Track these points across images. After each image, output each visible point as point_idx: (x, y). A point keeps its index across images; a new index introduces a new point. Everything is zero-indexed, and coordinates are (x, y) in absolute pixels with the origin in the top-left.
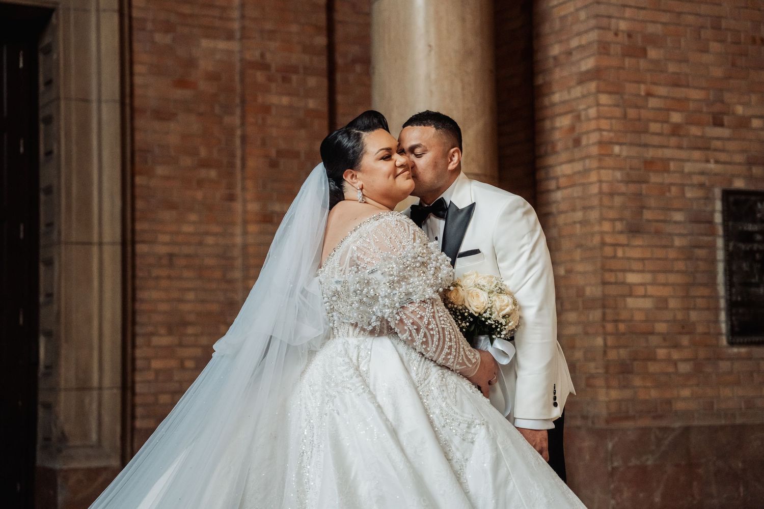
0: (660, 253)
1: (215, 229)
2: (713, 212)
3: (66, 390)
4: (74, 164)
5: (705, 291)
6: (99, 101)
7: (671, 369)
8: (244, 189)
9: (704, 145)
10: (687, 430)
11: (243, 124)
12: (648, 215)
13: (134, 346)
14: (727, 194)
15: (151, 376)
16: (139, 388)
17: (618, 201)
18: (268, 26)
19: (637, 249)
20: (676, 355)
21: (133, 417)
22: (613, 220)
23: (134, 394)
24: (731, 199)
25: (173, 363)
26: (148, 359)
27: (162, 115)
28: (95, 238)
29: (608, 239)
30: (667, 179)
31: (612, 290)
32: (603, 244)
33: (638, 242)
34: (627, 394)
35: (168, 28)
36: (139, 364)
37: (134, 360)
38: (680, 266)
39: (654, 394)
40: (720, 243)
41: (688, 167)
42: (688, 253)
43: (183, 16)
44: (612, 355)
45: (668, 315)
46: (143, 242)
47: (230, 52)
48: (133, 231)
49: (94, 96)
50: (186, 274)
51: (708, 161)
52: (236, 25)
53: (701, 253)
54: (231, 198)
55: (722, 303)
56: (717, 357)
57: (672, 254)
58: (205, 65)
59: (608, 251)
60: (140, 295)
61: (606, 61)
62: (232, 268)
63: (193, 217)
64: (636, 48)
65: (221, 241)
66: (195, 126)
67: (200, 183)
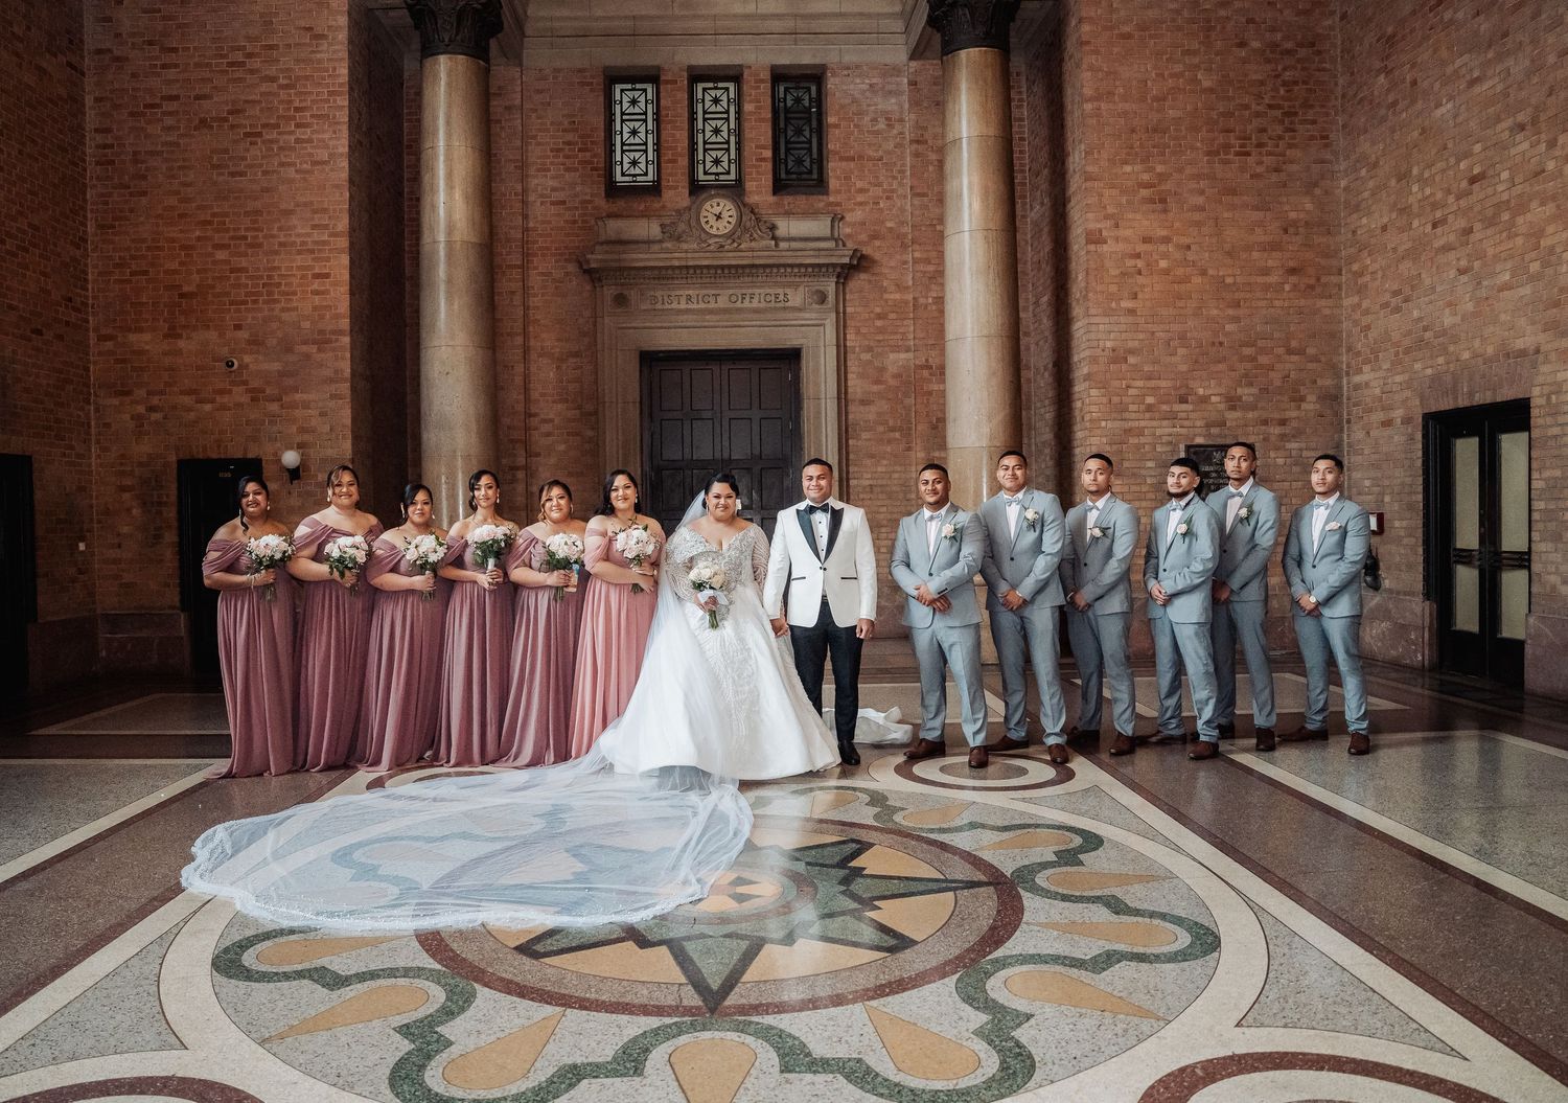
0: (1134, 488)
1: (898, 468)
6: (826, 398)
8: (916, 444)
9: (1172, 417)
12: (1126, 464)
14: (1187, 447)
18: (930, 342)
24: (1192, 450)
27: (863, 402)
30: (1143, 440)
35: (870, 349)
38: (1152, 496)
41: (1158, 432)
43: (879, 341)
47: (907, 360)
48: (848, 472)
49: (823, 395)
50: (880, 496)
51: (1175, 427)
52: (911, 342)
54: (909, 449)
57: (1144, 489)
58: (892, 369)
61: (1095, 368)
62: (910, 492)
63: (885, 462)
64: (1118, 357)
65: (903, 476)
66: (884, 406)
67: (889, 442)
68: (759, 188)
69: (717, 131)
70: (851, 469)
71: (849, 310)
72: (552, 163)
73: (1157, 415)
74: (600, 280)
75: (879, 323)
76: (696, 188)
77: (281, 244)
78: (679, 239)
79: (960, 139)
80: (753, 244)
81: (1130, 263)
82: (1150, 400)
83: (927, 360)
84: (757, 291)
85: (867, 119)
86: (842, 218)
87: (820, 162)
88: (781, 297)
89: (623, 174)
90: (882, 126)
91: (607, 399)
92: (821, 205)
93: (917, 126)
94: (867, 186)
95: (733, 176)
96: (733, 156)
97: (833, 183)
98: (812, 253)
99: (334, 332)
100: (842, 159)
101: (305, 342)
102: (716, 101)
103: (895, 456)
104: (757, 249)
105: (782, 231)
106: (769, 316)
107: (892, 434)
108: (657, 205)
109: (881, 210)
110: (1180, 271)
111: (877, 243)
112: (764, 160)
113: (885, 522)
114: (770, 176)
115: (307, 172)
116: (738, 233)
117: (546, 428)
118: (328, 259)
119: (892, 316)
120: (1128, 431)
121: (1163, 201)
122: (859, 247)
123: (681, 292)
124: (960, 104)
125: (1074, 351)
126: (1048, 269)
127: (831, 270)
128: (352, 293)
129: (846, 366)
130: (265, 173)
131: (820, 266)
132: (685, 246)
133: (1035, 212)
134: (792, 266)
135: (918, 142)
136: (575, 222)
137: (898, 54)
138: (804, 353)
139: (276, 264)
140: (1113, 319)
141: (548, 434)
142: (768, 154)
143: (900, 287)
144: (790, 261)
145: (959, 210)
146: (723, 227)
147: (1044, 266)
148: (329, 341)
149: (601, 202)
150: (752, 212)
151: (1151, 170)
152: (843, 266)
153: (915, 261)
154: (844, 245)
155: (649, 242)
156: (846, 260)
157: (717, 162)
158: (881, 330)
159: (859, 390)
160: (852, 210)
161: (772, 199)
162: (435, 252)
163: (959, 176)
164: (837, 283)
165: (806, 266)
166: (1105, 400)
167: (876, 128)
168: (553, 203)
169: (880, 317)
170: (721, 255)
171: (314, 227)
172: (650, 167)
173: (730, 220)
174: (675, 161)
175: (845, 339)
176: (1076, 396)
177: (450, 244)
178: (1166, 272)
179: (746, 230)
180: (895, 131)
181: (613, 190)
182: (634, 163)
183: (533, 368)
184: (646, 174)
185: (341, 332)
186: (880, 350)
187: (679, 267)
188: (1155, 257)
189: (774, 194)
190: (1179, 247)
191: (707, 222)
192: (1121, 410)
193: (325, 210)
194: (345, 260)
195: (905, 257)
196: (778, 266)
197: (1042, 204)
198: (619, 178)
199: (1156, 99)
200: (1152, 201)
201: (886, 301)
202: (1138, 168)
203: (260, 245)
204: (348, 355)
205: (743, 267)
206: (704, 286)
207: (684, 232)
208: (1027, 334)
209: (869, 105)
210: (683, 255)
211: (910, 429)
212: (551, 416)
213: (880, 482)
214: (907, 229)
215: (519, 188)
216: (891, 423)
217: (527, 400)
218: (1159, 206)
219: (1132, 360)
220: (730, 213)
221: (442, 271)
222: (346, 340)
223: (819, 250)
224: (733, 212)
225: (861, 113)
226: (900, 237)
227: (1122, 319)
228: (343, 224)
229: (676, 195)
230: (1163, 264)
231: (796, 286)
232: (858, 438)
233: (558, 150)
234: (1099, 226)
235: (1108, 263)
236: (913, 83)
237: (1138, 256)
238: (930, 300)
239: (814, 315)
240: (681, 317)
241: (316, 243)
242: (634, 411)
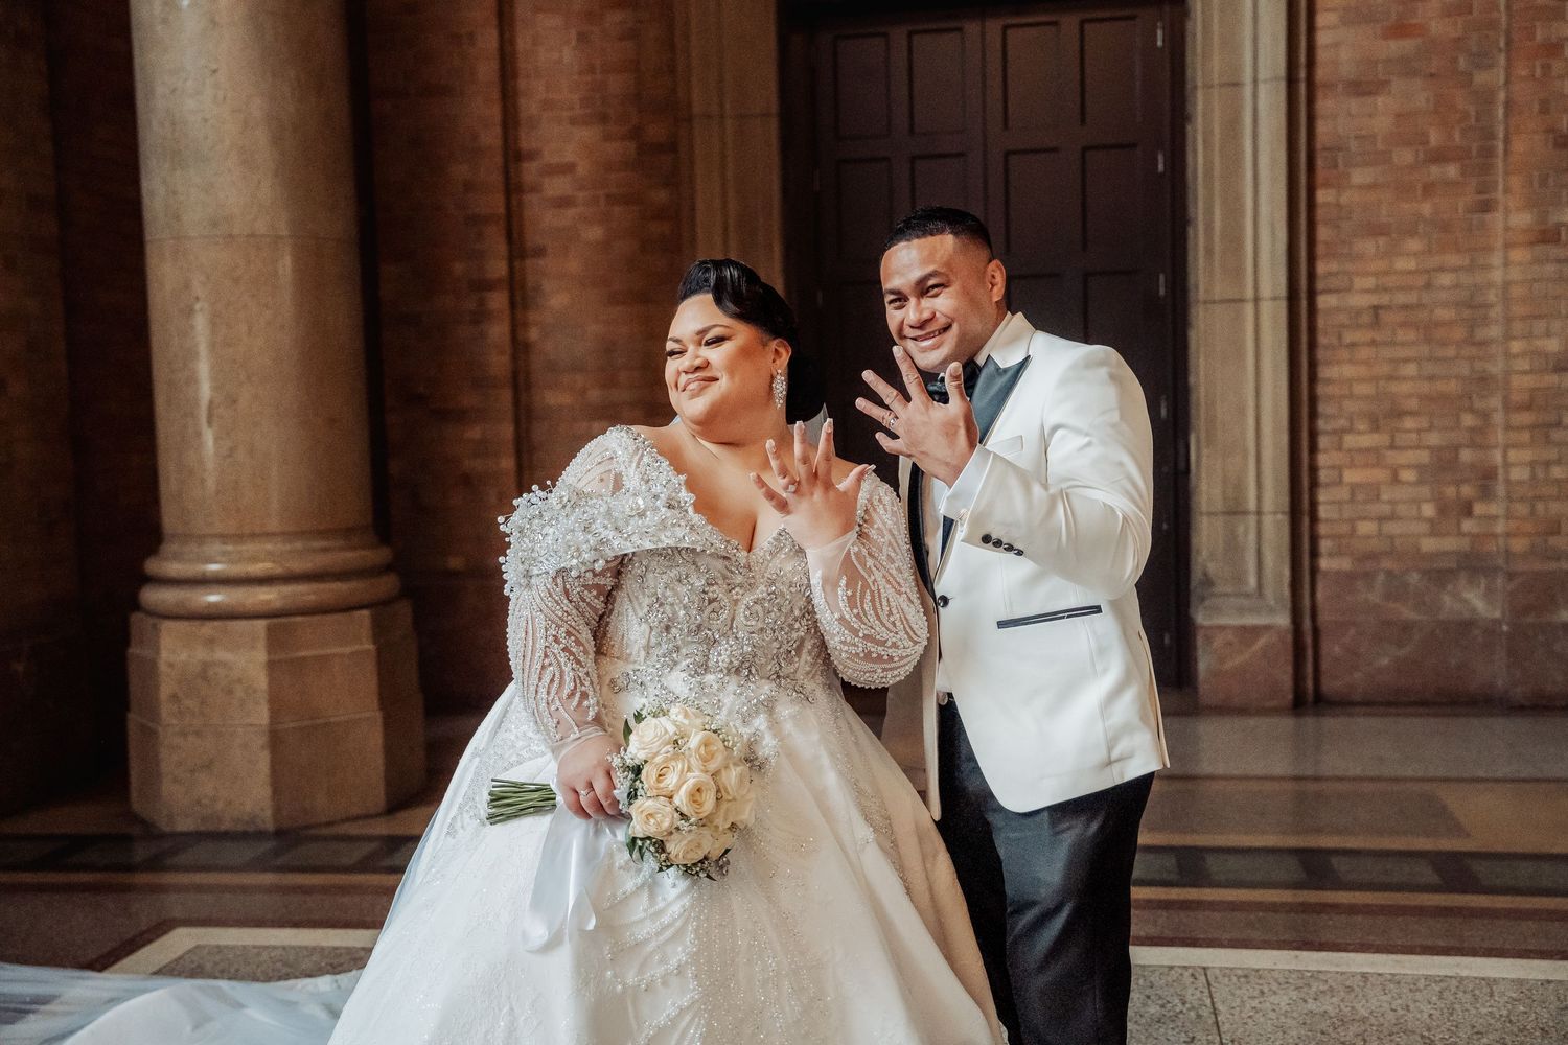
1: (1453, 259)
3: (1210, 514)
4: (1217, 185)
6: (1255, 81)
8: (1507, 191)
11: (1507, 82)
13: (1313, 449)
15: (1343, 493)
16: (1324, 512)
21: (1314, 554)
23: (1314, 519)
25: (1379, 475)
26: (1339, 469)
27: (1361, 88)
28: (1249, 293)
36: (1324, 476)
37: (1314, 470)
46: (1329, 291)
48: (1312, 276)
49: (1247, 76)
50: (1401, 335)
54: (1486, 207)
60: (1325, 372)
62: (1486, 321)
63: (1414, 245)
65: (1466, 279)
66: (1421, 96)
67: (1429, 189)
70: (1321, 268)
91: (697, 109)
103: (1446, 227)
107: (1436, 170)
113: (1413, 404)
117: (557, 186)
141: (564, 202)
159: (1345, 55)
183: (523, 42)
211: (1488, 153)
212: (569, 155)
213: (1401, 298)
216: (1435, 138)
217: (510, 120)
242: (766, 138)
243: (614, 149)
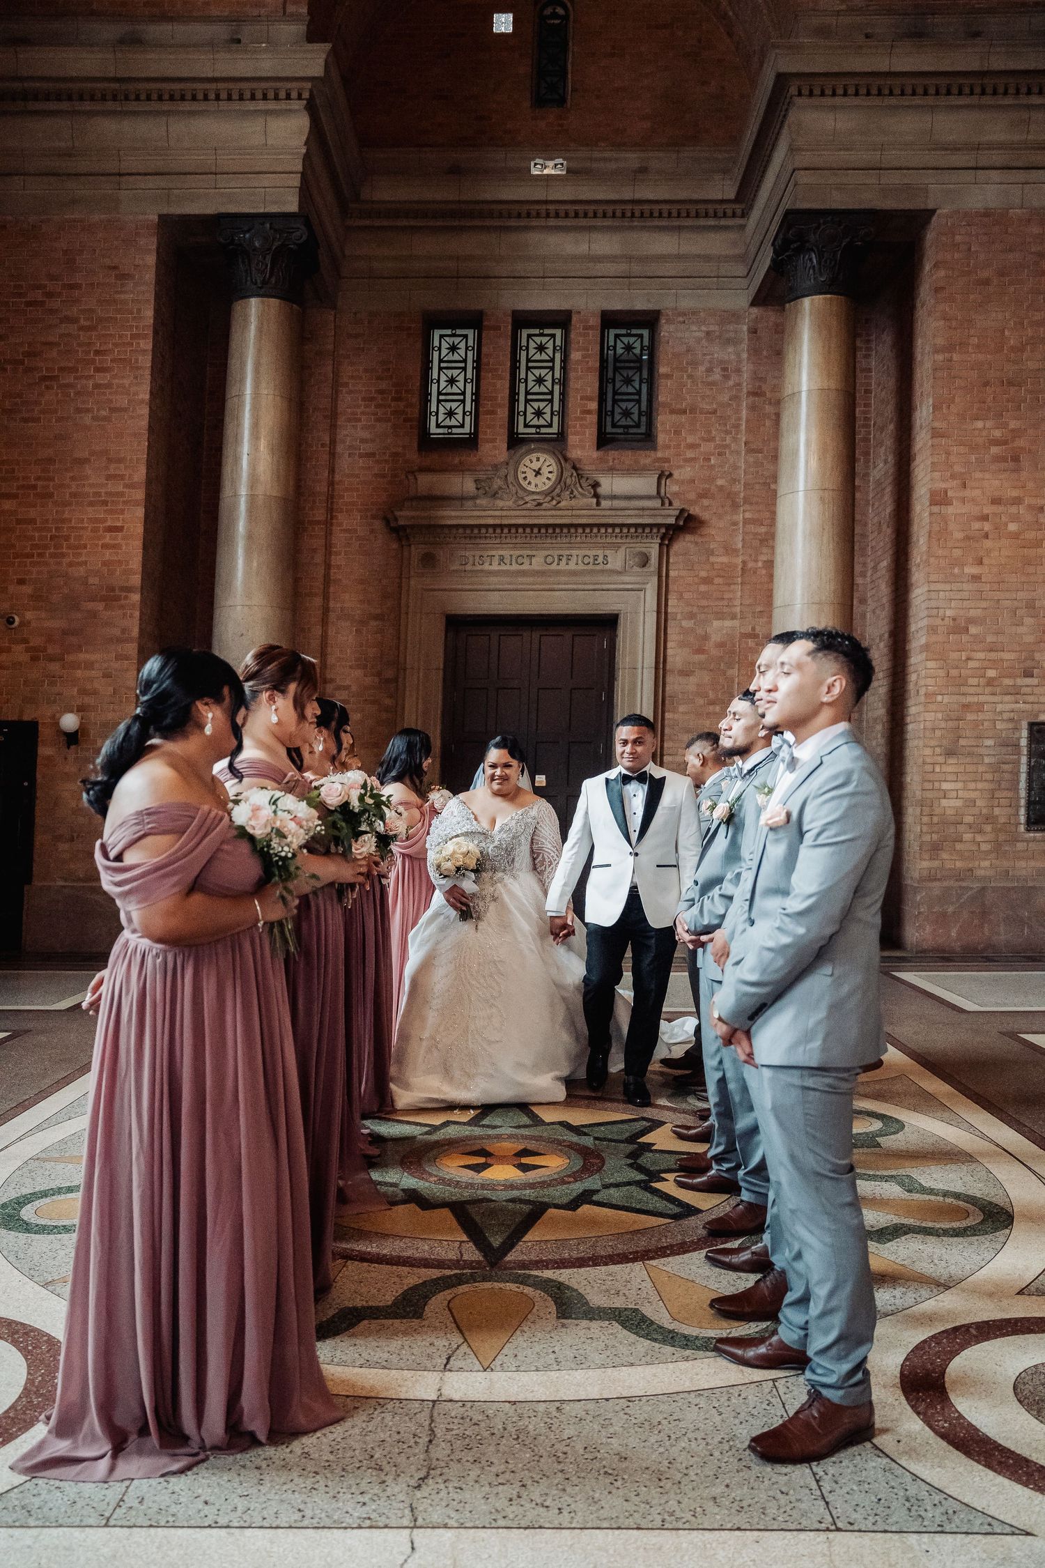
0: (970, 768)
2: (1019, 739)
5: (1010, 794)
6: (643, 668)
7: (975, 848)
9: (1016, 692)
10: (983, 888)
12: (962, 742)
14: (1032, 725)
17: (938, 733)
18: (759, 609)
19: (952, 765)
20: (979, 838)
22: (934, 747)
24: (1035, 728)
27: (685, 673)
29: (928, 760)
30: (981, 716)
31: (929, 795)
32: (924, 763)
33: (952, 761)
34: (936, 864)
35: (691, 616)
38: (989, 776)
39: (959, 864)
40: (1024, 760)
41: (999, 707)
42: (996, 768)
43: (704, 607)
44: (927, 838)
45: (976, 811)
47: (733, 628)
49: (640, 666)
51: (1017, 702)
52: (738, 609)
53: (1006, 767)
55: (1023, 802)
56: (1015, 840)
57: (981, 768)
58: (715, 638)
59: (928, 768)
61: (934, 638)
64: (959, 627)
66: (706, 678)
67: (709, 715)
68: (582, 445)
69: (540, 381)
71: (672, 573)
72: (363, 413)
73: (998, 690)
74: (408, 539)
75: (703, 588)
76: (515, 442)
77: (74, 495)
78: (494, 495)
79: (800, 392)
80: (573, 502)
81: (976, 525)
82: (991, 673)
83: (753, 629)
84: (574, 552)
85: (702, 369)
86: (670, 475)
87: (650, 414)
88: (600, 559)
89: (438, 426)
90: (717, 376)
91: (408, 665)
92: (648, 461)
93: (756, 377)
94: (697, 442)
95: (555, 429)
96: (556, 408)
97: (661, 438)
98: (637, 512)
99: (123, 589)
100: (672, 412)
101: (93, 599)
102: (541, 348)
104: (579, 507)
105: (604, 489)
106: (587, 579)
107: (711, 708)
108: (472, 459)
109: (712, 467)
110: (1031, 535)
111: (706, 502)
112: (589, 412)
114: (594, 430)
115: (105, 419)
116: (557, 491)
118: (122, 512)
119: (717, 580)
120: (966, 707)
121: (1016, 459)
122: (686, 507)
123: (493, 553)
124: (801, 356)
125: (912, 620)
126: (889, 531)
127: (655, 530)
128: (145, 547)
129: (666, 634)
130: (59, 420)
131: (644, 526)
132: (500, 503)
133: (880, 468)
134: (613, 526)
135: (755, 394)
136: (383, 476)
137: (739, 299)
138: (621, 621)
139: (66, 515)
140: (955, 586)
142: (594, 406)
143: (729, 550)
144: (611, 521)
145: (794, 467)
146: (542, 484)
147: (884, 527)
148: (117, 599)
149: (413, 456)
150: (575, 468)
151: (1005, 426)
152: (668, 527)
153: (746, 521)
154: (670, 504)
155: (463, 498)
156: (672, 521)
157: (539, 413)
158: (705, 596)
159: (679, 660)
160: (679, 467)
161: (595, 454)
162: (235, 506)
163: (796, 430)
164: (661, 545)
165: (629, 526)
166: (942, 673)
167: (710, 379)
168: (361, 456)
169: (707, 581)
170: (536, 513)
171: (109, 477)
172: (468, 419)
173: (550, 476)
174: (493, 412)
175: (666, 605)
176: (911, 669)
177: (252, 498)
178: (1016, 536)
179: (566, 487)
180: (731, 383)
181: (427, 443)
182: (451, 414)
183: (332, 632)
184: (462, 426)
185: (129, 589)
186: (703, 616)
187: (494, 526)
188: (1004, 518)
189: (598, 448)
190: (1030, 507)
191: (525, 478)
192: (961, 682)
193: (120, 461)
194: (140, 512)
195: (735, 517)
196: (599, 526)
197: (886, 462)
198: (433, 429)
199: (1012, 349)
200: (1004, 459)
201: (713, 564)
202: (989, 424)
203: (51, 495)
204: (137, 614)
205: (561, 526)
206: (515, 546)
207: (500, 488)
208: (863, 601)
209: (705, 355)
210: (497, 513)
214: (739, 487)
215: (327, 439)
216: (711, 695)
218: (1011, 465)
219: (973, 630)
220: (550, 469)
221: (241, 526)
222: (136, 597)
223: (643, 509)
224: (554, 468)
225: (694, 364)
226: (731, 496)
227: (965, 586)
228: (141, 474)
229: (494, 448)
230: (1012, 527)
231: (616, 547)
232: (674, 711)
233: (372, 399)
234: (944, 485)
235: (952, 526)
236: (753, 331)
237: (985, 518)
238: (760, 564)
239: (638, 579)
240: (493, 579)
241: (109, 494)
242: (437, 678)
243: (368, 680)
